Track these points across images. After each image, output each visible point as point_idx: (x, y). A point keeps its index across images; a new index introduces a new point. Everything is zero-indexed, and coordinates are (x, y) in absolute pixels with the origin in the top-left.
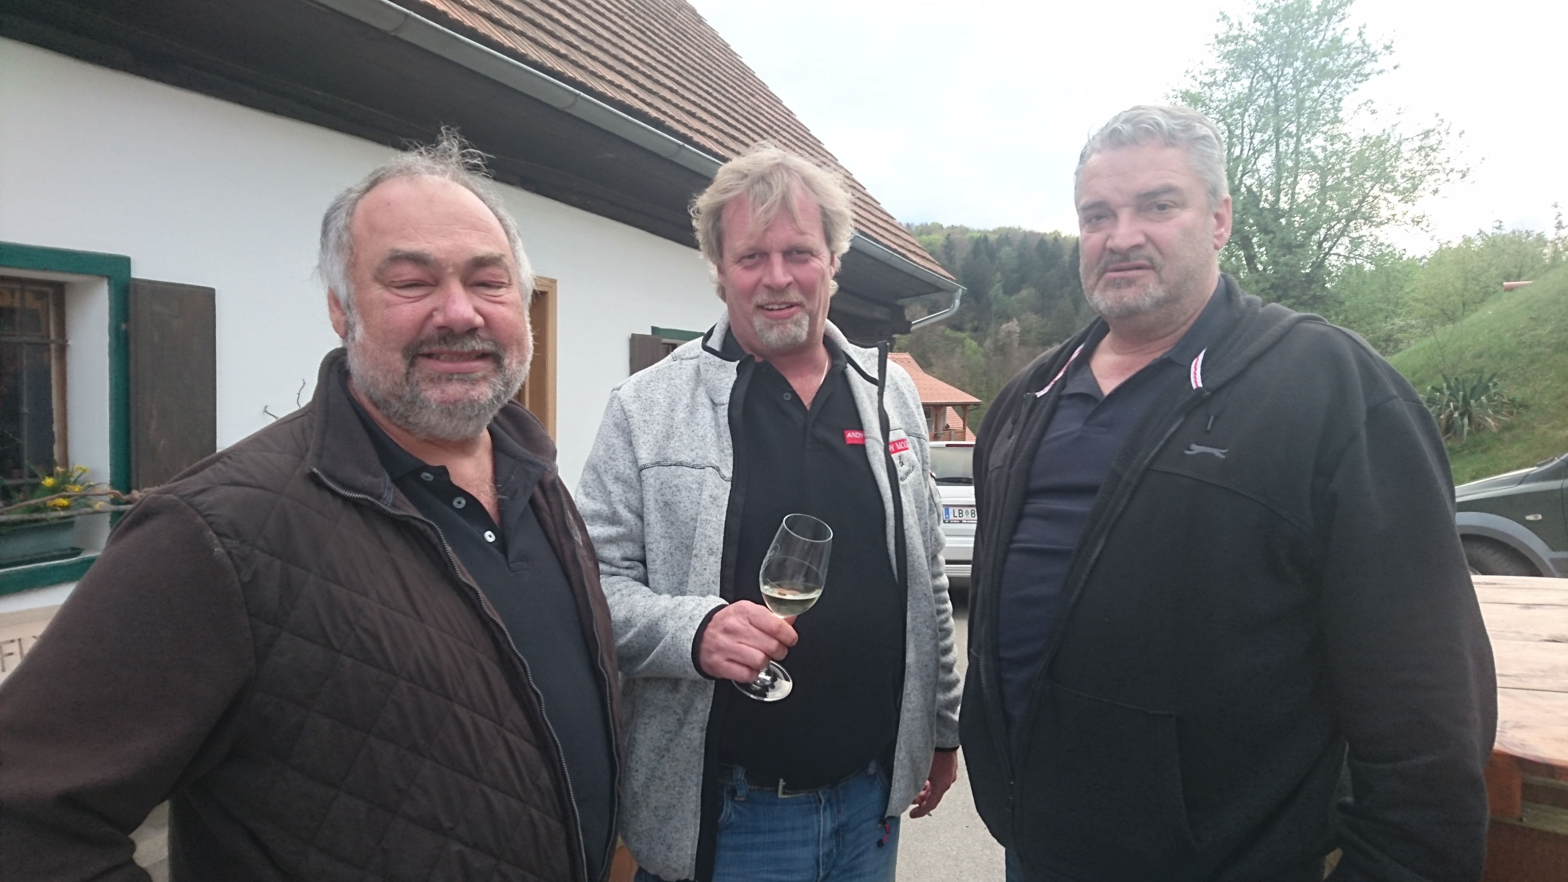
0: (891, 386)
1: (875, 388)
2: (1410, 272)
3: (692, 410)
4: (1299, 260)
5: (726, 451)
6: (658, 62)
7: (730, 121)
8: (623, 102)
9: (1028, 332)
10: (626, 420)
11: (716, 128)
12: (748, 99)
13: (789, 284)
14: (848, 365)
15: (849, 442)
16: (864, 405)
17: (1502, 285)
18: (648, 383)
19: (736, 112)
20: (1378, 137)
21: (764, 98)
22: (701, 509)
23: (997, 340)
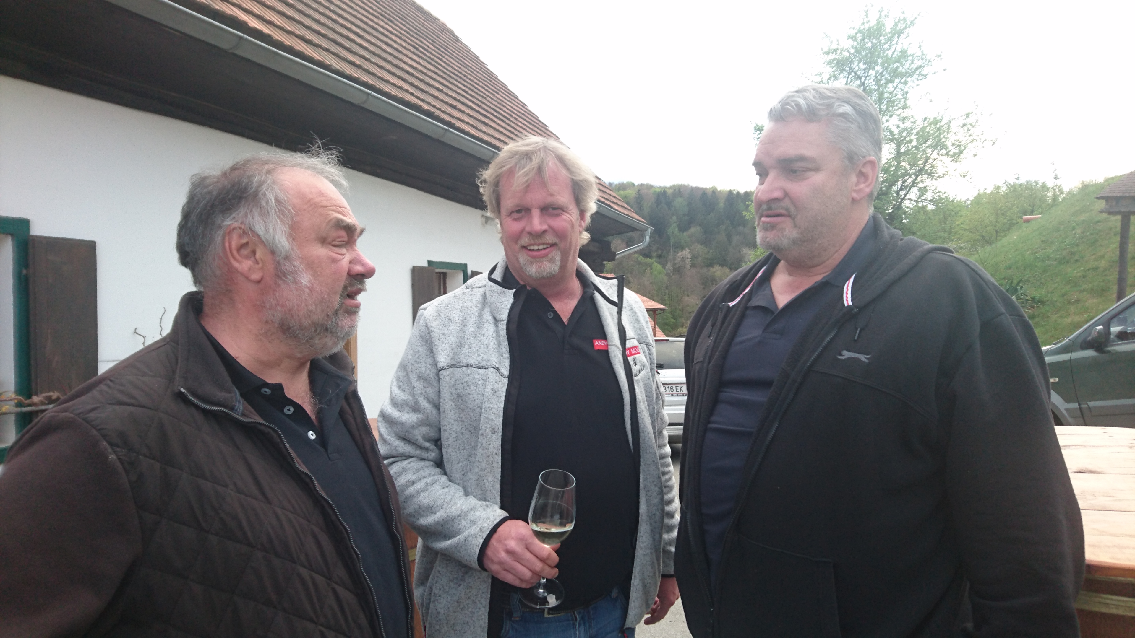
0: (627, 308)
1: (615, 309)
2: (959, 211)
3: (479, 325)
4: (884, 204)
5: (504, 355)
6: (428, 69)
7: (482, 111)
8: (404, 99)
9: (697, 258)
10: (429, 333)
11: (471, 116)
12: (494, 95)
13: (545, 231)
14: (595, 292)
15: (596, 348)
16: (607, 321)
17: (1022, 218)
18: (447, 305)
19: (486, 105)
20: (935, 118)
21: (505, 95)
22: (485, 399)
23: (675, 264)
